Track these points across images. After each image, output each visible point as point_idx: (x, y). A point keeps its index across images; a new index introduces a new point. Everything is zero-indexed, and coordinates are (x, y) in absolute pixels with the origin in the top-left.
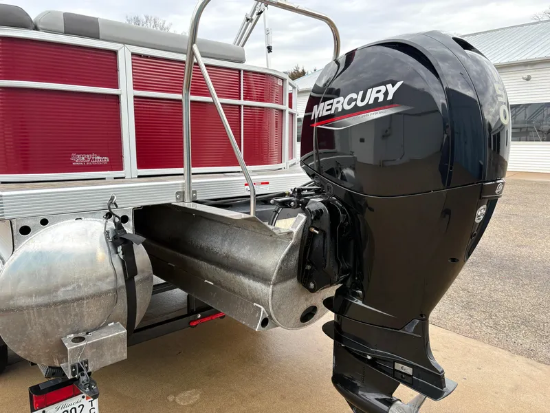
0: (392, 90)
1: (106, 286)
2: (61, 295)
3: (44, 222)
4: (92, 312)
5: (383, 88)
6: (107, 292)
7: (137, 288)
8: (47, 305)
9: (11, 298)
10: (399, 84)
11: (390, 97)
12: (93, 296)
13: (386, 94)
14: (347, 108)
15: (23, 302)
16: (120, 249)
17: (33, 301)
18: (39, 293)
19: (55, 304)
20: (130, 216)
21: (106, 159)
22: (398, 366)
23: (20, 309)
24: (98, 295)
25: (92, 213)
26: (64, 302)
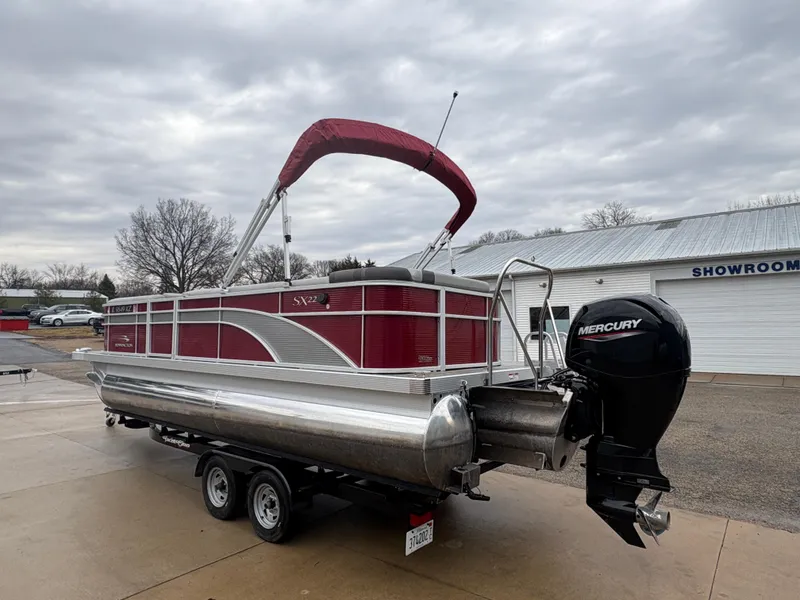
0: (636, 323)
3: (441, 396)
5: (630, 322)
8: (449, 446)
9: (433, 441)
10: (639, 320)
11: (635, 326)
13: (632, 325)
14: (607, 330)
15: (439, 444)
16: (472, 414)
17: (444, 443)
19: (452, 446)
21: (431, 358)
22: (639, 481)
23: (438, 448)
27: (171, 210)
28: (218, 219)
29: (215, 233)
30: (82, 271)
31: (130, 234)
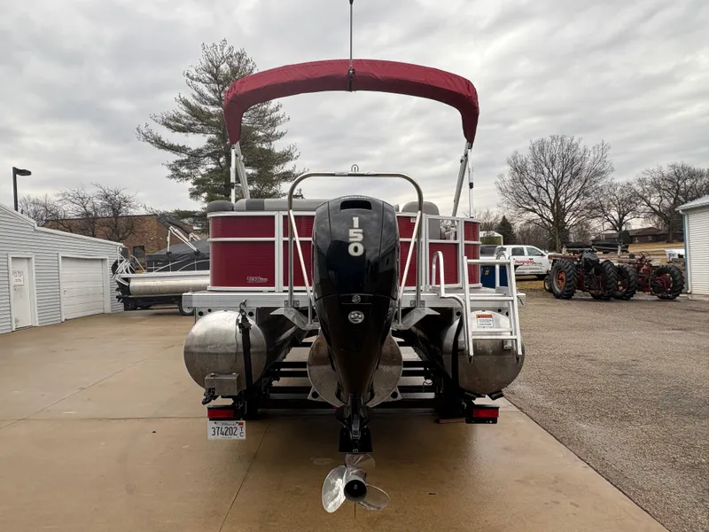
1: (231, 350)
2: (208, 350)
3: (210, 311)
4: (223, 364)
6: (232, 353)
7: (252, 356)
8: (203, 354)
12: (223, 354)
16: (242, 331)
17: (198, 350)
18: (200, 346)
19: (206, 353)
20: (255, 313)
21: (266, 279)
24: (227, 354)
25: (232, 309)
26: (210, 353)
27: (541, 150)
28: (590, 148)
29: (587, 163)
30: (488, 215)
31: (508, 178)
